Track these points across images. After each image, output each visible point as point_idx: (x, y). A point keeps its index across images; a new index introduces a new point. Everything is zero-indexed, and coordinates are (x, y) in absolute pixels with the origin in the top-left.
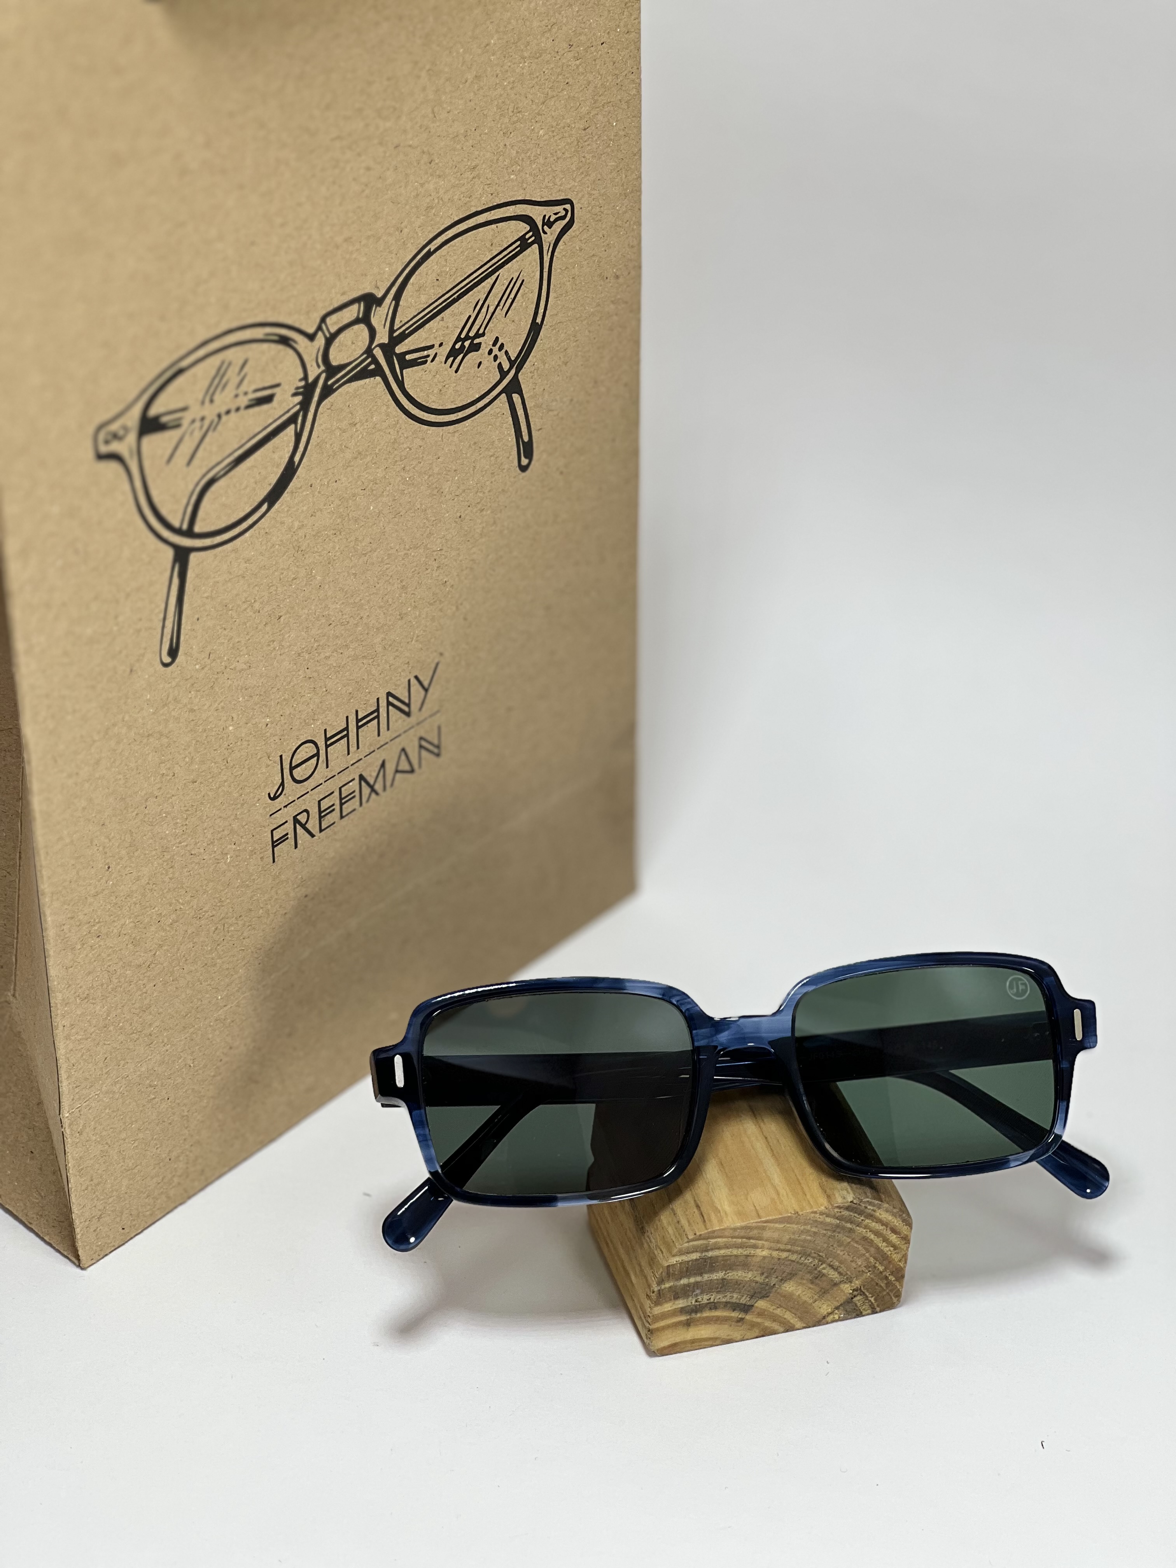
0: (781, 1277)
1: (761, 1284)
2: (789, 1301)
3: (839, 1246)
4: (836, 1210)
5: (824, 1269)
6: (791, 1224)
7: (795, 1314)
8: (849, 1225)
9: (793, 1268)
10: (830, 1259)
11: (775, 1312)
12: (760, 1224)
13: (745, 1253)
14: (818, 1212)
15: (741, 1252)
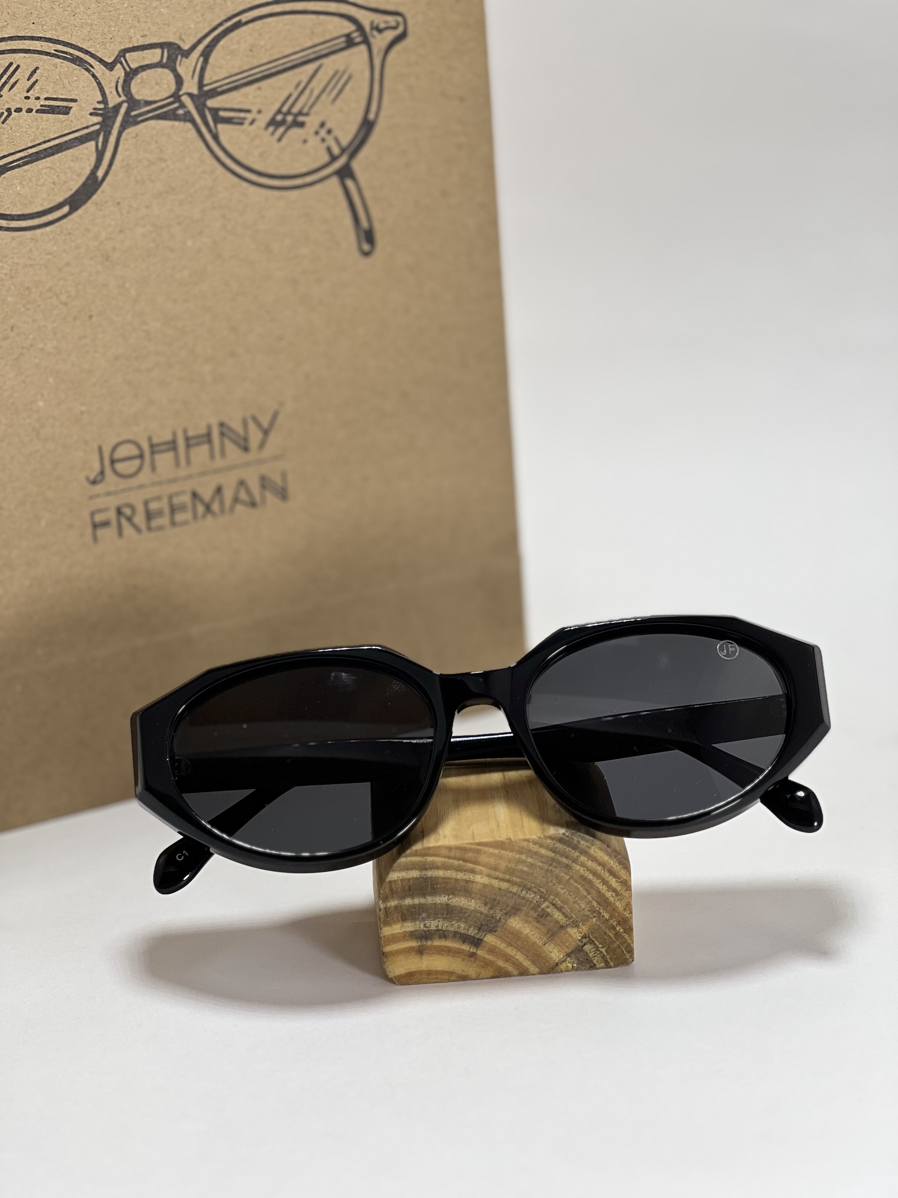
1: (486, 916)
2: (519, 941)
3: (559, 882)
4: (549, 841)
5: (547, 907)
7: (527, 957)
8: (564, 860)
9: (516, 901)
10: (552, 897)
12: (473, 846)
13: (465, 878)
14: (531, 840)
15: (460, 876)
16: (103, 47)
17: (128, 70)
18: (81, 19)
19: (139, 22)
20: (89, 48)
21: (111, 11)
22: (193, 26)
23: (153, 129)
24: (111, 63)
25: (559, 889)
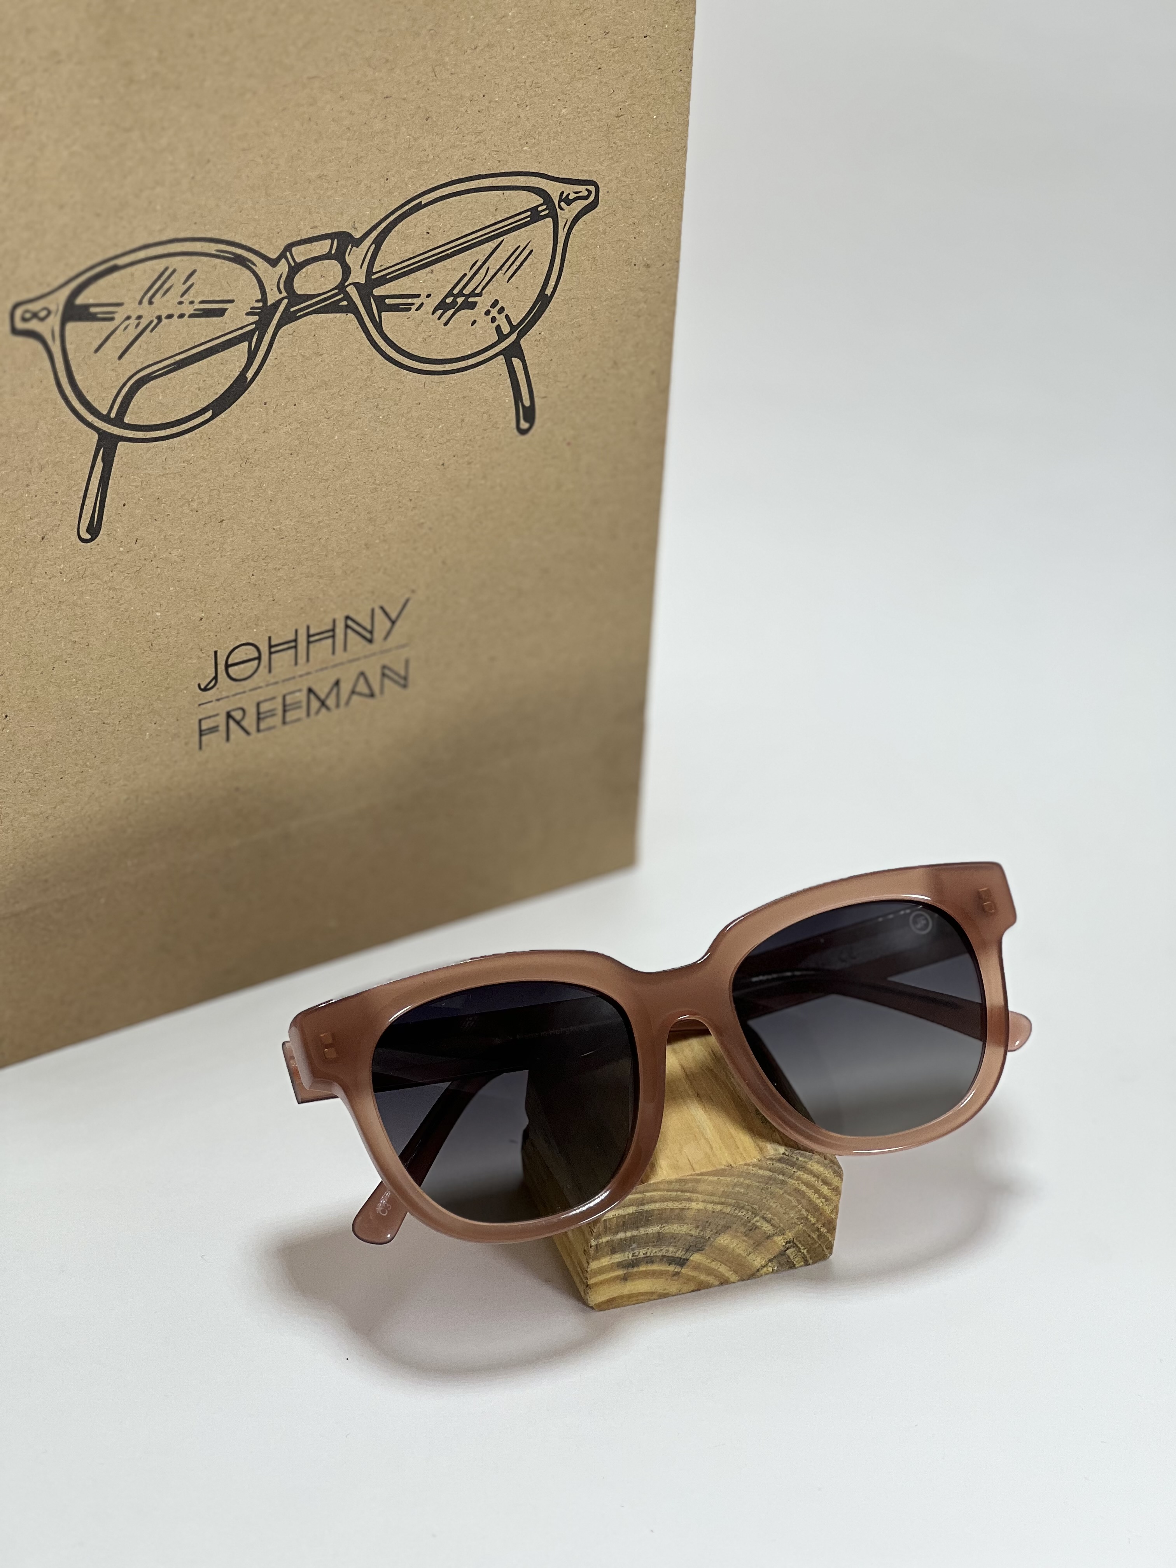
0: (716, 1229)
1: (696, 1237)
2: (723, 1255)
3: (772, 1198)
4: (769, 1162)
5: (758, 1221)
6: (726, 1176)
7: (730, 1267)
9: (727, 1221)
10: (764, 1212)
11: (709, 1265)
12: (694, 1177)
13: (680, 1206)
14: (751, 1164)
15: (676, 1205)
16: (269, 242)
17: (293, 265)
18: (248, 215)
19: (310, 213)
20: (254, 245)
21: (281, 204)
22: (368, 213)
23: (312, 323)
24: (276, 258)
25: (771, 1204)
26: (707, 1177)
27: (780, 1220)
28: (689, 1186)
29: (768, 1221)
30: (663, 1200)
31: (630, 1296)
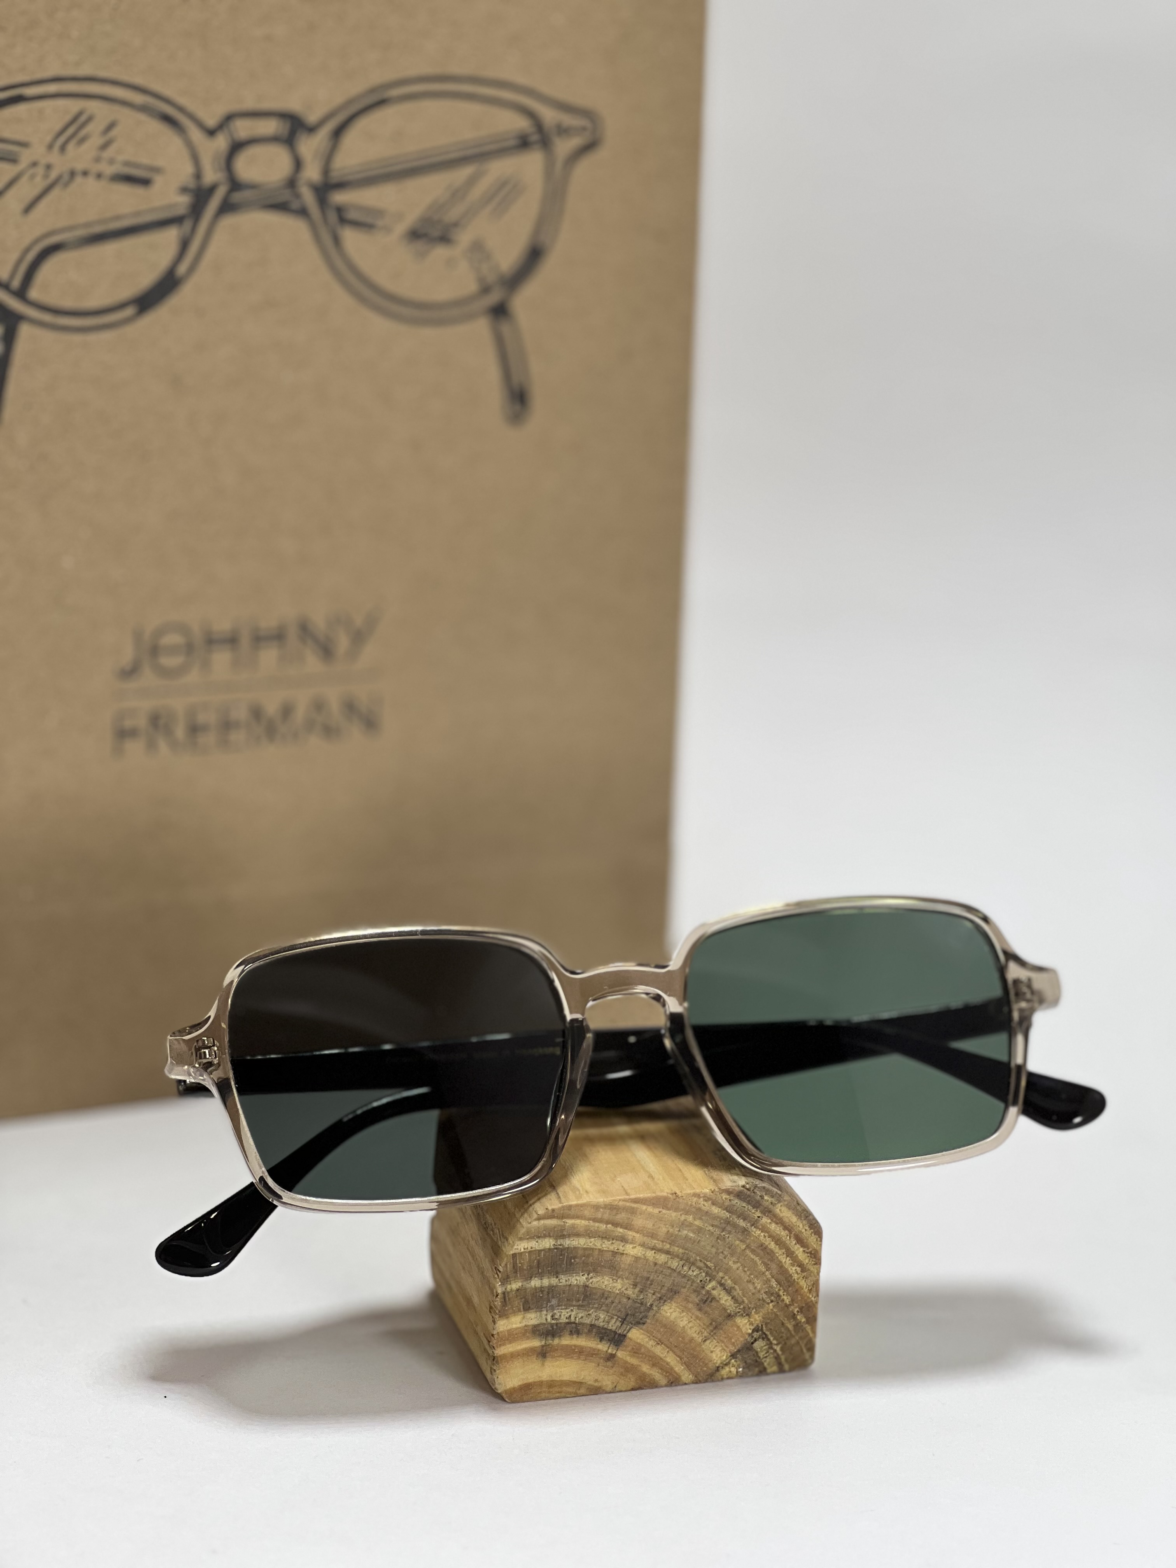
0: (659, 1293)
1: (635, 1301)
2: (671, 1336)
3: (731, 1254)
4: (724, 1196)
5: (714, 1289)
6: (669, 1209)
7: (682, 1359)
8: (741, 1223)
10: (722, 1276)
11: (653, 1350)
12: (628, 1204)
13: (612, 1248)
14: (702, 1196)
15: (606, 1245)
16: (205, 105)
17: (234, 142)
20: (188, 105)
22: (324, 93)
24: (214, 129)
25: (731, 1263)
26: (644, 1207)
27: (742, 1290)
28: (622, 1217)
29: (729, 1291)
30: (589, 1234)
31: (551, 1384)
